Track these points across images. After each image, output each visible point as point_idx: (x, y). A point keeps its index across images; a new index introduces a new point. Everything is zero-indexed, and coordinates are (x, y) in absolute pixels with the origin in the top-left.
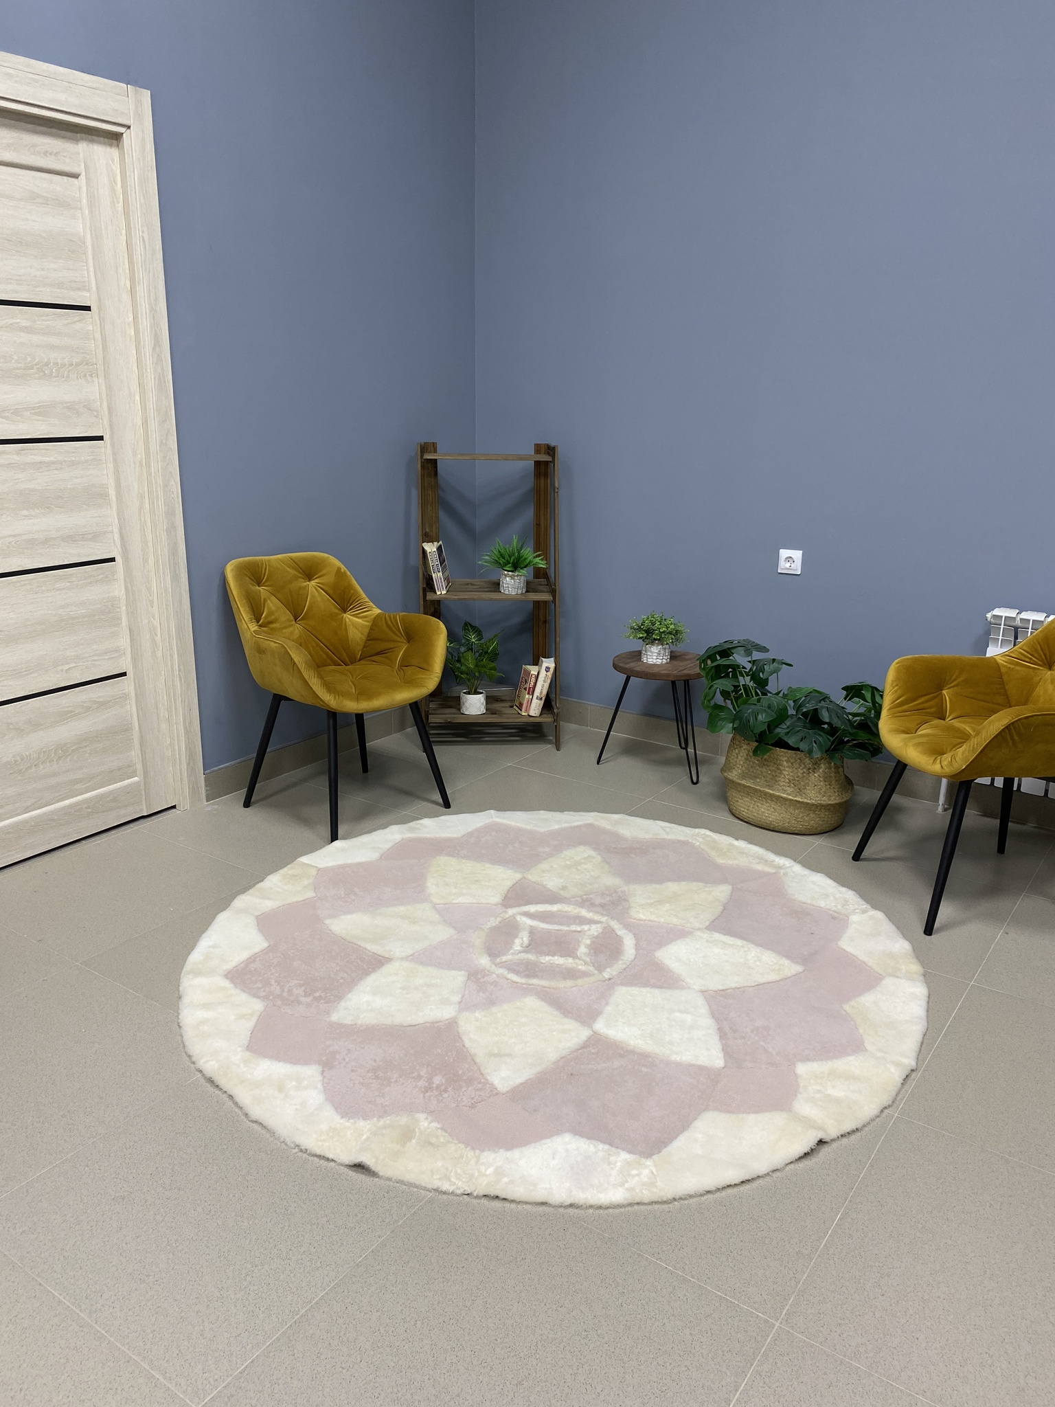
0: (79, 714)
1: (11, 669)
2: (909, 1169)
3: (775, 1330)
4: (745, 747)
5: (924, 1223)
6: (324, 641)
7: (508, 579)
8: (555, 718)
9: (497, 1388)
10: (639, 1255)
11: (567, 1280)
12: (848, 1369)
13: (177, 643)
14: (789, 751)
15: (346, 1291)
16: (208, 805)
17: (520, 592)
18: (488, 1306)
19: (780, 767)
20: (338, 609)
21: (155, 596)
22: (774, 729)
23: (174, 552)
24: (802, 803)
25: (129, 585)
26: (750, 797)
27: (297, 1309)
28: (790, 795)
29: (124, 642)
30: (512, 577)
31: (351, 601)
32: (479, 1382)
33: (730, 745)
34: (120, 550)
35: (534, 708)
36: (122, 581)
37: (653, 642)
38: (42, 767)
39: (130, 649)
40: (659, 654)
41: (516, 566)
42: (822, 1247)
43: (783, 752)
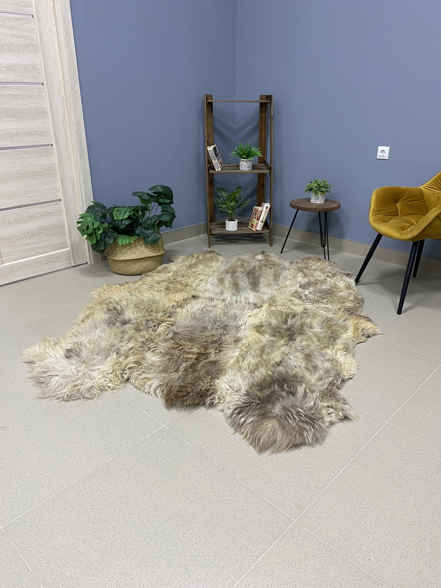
0: (38, 217)
1: (4, 194)
2: (386, 450)
3: (293, 523)
5: (387, 478)
7: (244, 162)
8: (270, 231)
9: (144, 535)
10: (234, 479)
11: (195, 487)
12: (326, 549)
13: (84, 188)
15: (88, 480)
17: (249, 169)
18: (152, 495)
21: (73, 164)
23: (80, 143)
25: (60, 158)
27: (63, 486)
29: (59, 185)
30: (246, 162)
32: (137, 531)
34: (54, 141)
35: (259, 226)
36: (56, 156)
38: (22, 240)
39: (61, 188)
41: (248, 155)
42: (329, 484)
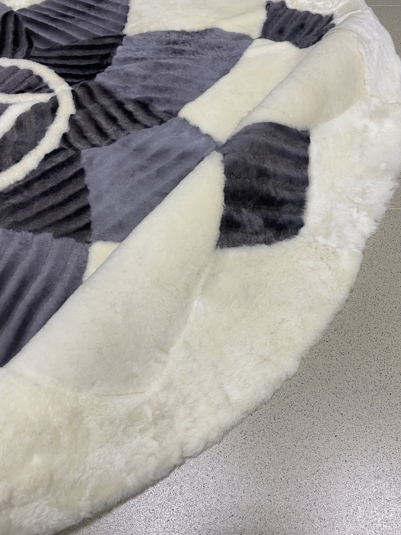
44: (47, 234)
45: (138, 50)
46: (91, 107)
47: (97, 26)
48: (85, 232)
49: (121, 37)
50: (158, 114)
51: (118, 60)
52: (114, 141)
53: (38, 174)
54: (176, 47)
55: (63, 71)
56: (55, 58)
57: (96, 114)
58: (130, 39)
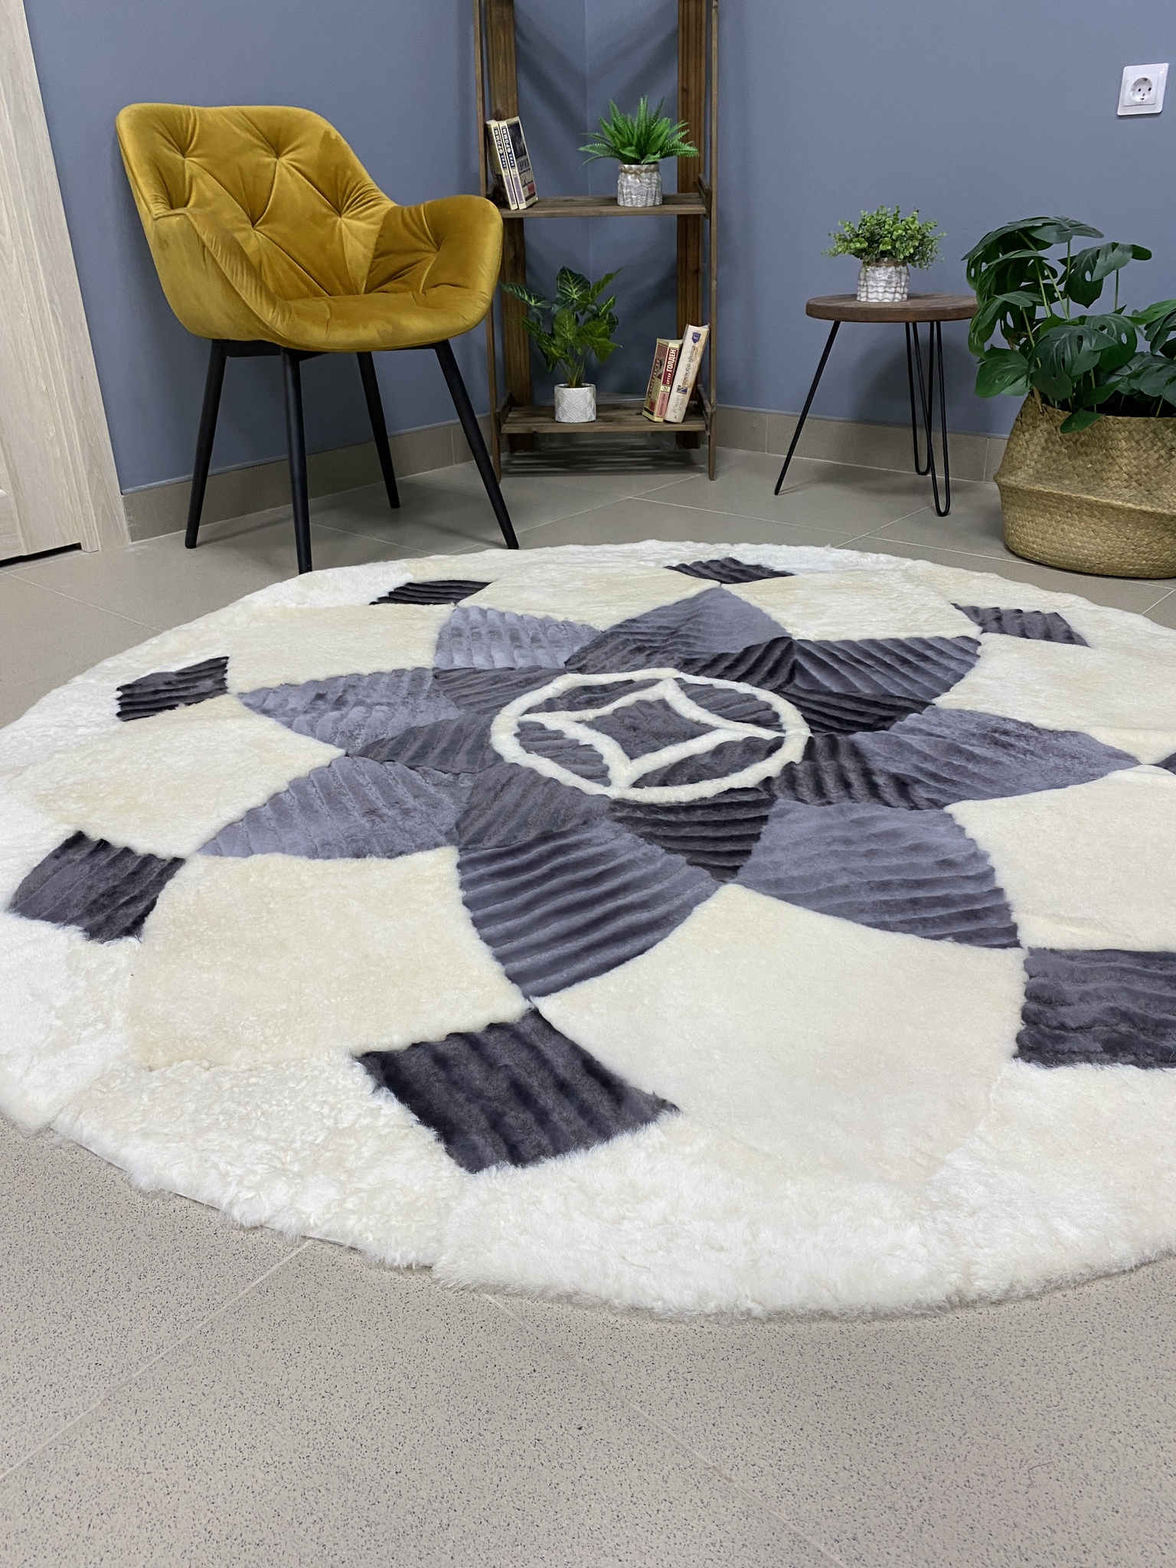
4: (1044, 426)
6: (303, 261)
7: (629, 177)
8: (708, 422)
14: (1134, 419)
16: (133, 546)
17: (650, 202)
19: (1113, 453)
20: (326, 206)
22: (1108, 378)
24: (1153, 513)
26: (1048, 515)
28: (1129, 501)
30: (636, 174)
31: (348, 192)
33: (1015, 427)
35: (673, 406)
37: (877, 262)
40: (889, 282)
43: (1120, 422)
44: (681, 857)
45: (940, 725)
46: (825, 763)
47: (899, 685)
48: (728, 872)
49: (925, 704)
50: (916, 800)
51: (901, 727)
52: (830, 803)
53: (709, 803)
54: (1004, 738)
55: (814, 717)
56: (814, 702)
57: (827, 772)
58: (937, 711)
